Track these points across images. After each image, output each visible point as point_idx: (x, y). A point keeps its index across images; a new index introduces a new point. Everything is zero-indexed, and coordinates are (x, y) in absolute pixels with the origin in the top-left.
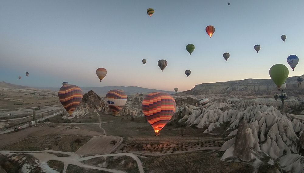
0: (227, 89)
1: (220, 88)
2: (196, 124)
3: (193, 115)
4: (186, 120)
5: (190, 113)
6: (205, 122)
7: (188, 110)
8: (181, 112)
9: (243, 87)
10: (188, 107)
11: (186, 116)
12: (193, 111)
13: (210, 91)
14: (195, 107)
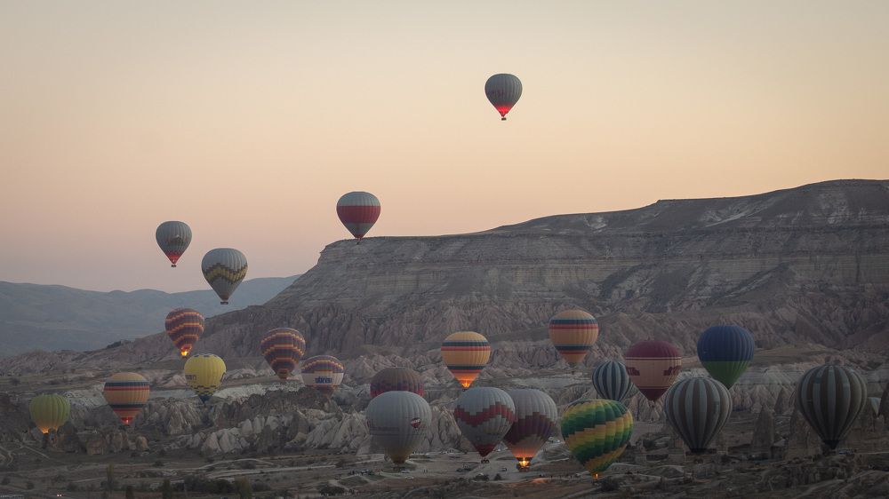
0: (609, 285)
1: (549, 281)
2: (326, 444)
3: (319, 428)
4: (303, 441)
5: (310, 428)
6: (345, 437)
7: (306, 420)
8: (286, 428)
9: (750, 266)
10: (304, 412)
11: (300, 435)
12: (318, 421)
13: (453, 311)
14: (322, 413)
